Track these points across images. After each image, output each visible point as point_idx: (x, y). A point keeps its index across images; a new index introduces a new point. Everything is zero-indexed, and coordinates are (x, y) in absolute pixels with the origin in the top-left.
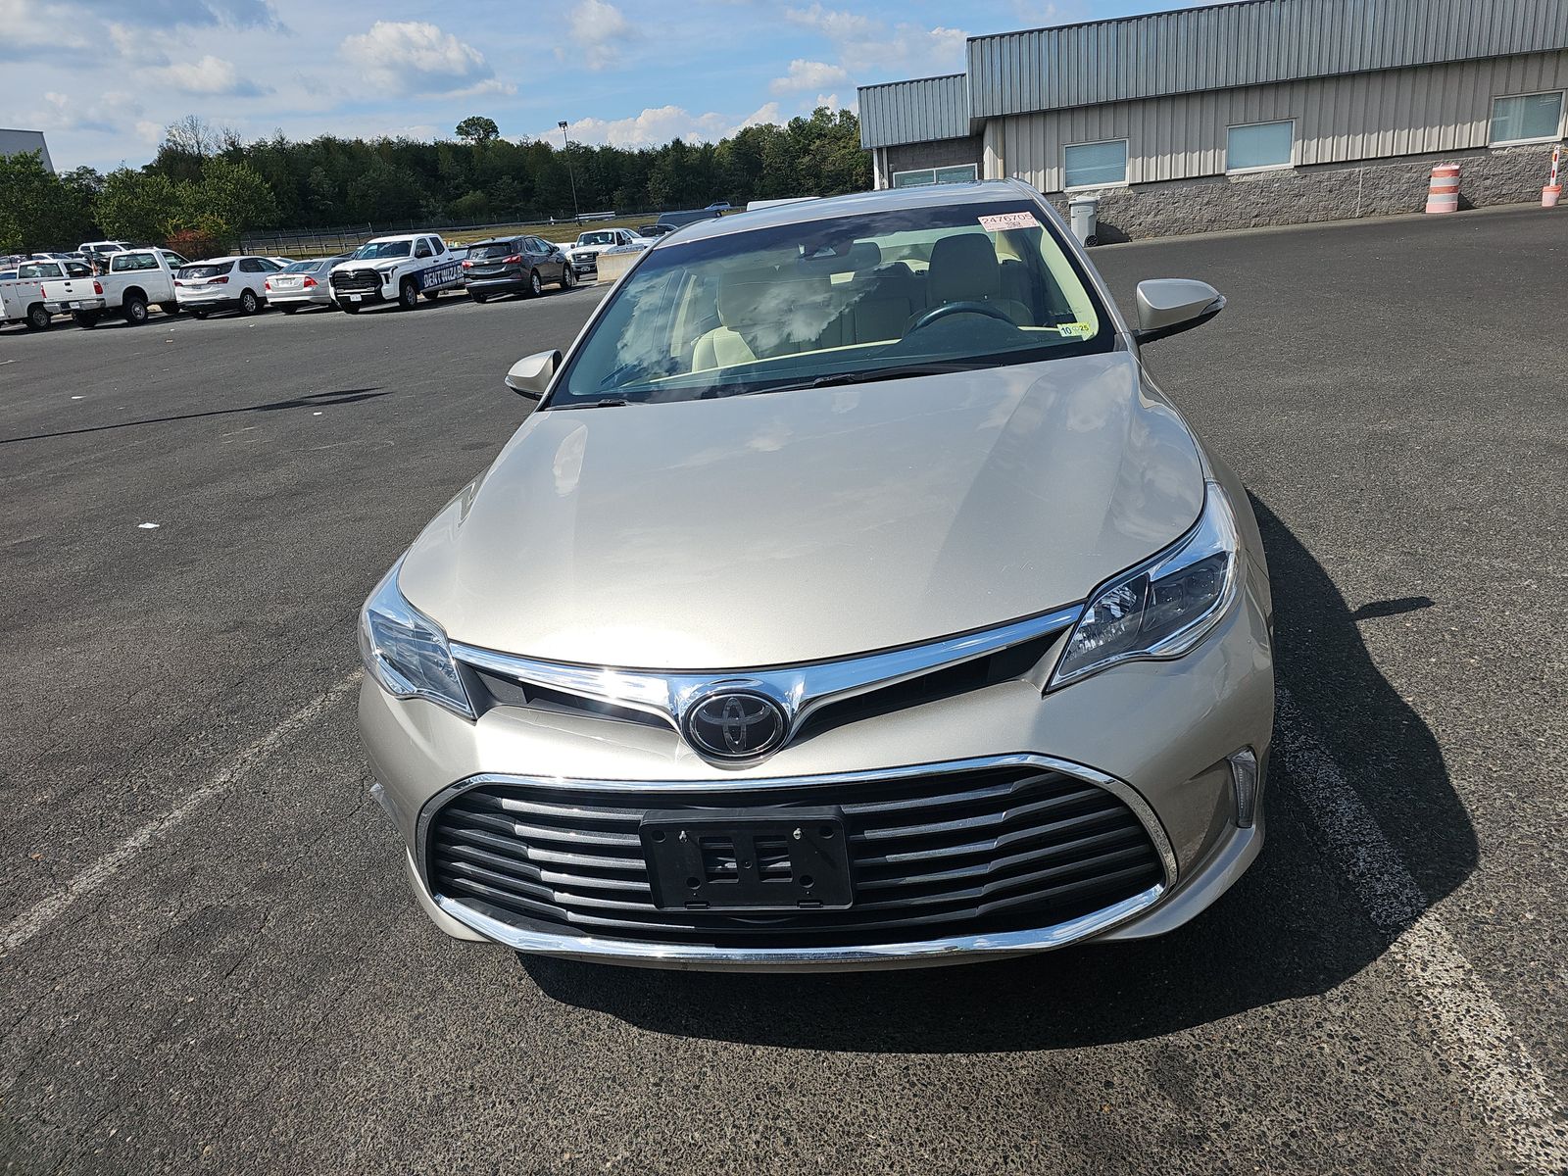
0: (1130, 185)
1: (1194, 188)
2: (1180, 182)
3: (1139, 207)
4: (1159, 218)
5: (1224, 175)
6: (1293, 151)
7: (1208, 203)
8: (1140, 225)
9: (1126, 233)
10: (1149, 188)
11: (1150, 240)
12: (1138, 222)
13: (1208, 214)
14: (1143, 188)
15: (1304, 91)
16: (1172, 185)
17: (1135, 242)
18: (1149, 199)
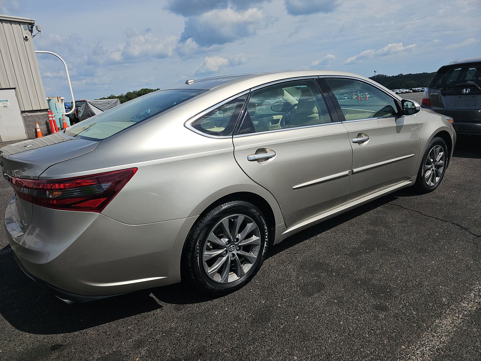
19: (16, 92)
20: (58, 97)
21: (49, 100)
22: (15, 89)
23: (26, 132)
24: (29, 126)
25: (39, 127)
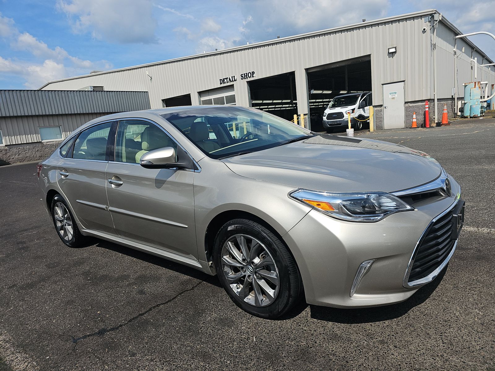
0: (6, 145)
1: (31, 146)
2: (25, 144)
3: (11, 153)
4: (20, 156)
5: (41, 142)
6: (62, 135)
7: (37, 151)
8: (13, 159)
9: (8, 162)
10: (14, 146)
11: (19, 164)
12: (12, 158)
13: (38, 154)
14: (11, 147)
15: (75, 117)
16: (22, 145)
17: (13, 165)
18: (15, 150)
19: (404, 84)
20: (475, 83)
21: (465, 86)
22: (404, 81)
23: (405, 121)
24: (408, 116)
25: (415, 118)
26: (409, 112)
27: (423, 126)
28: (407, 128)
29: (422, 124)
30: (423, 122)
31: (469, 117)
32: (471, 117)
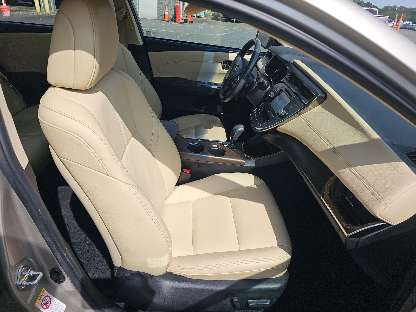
23: (158, 13)
24: (161, 7)
25: (167, 11)
26: (161, 4)
27: (173, 20)
28: (159, 20)
29: (172, 19)
30: (172, 17)
31: (196, 17)
32: (197, 17)
